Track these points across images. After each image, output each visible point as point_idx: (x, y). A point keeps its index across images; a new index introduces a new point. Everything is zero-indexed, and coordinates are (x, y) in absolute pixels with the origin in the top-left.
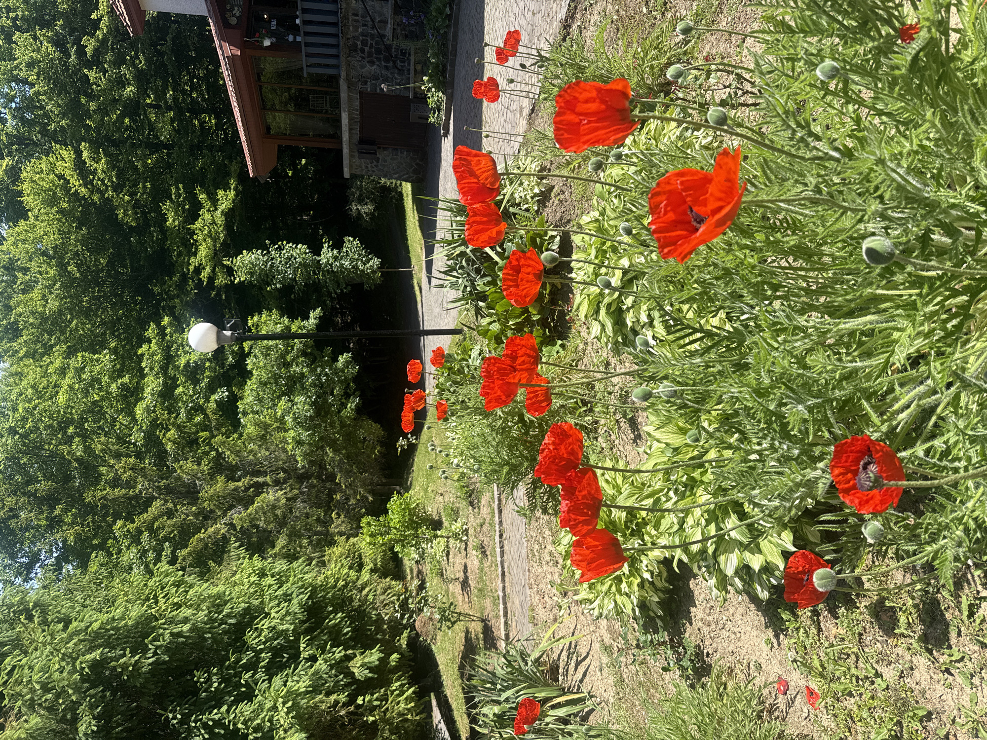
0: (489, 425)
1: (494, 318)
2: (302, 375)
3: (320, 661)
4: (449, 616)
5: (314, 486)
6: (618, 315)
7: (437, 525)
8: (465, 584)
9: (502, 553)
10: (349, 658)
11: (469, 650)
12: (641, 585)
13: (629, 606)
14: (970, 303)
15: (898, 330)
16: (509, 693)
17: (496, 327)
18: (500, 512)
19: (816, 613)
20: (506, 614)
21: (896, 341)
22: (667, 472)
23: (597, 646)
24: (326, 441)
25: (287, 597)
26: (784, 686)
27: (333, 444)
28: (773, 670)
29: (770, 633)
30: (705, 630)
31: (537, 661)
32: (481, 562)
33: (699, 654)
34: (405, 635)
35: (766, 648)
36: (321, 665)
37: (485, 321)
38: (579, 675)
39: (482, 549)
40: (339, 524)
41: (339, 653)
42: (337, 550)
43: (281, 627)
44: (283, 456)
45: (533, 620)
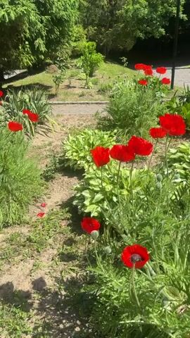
0: (134, 103)
1: (179, 105)
2: (157, 11)
3: (41, 25)
4: (58, 80)
5: (108, 18)
6: (179, 160)
7: (91, 75)
8: (68, 87)
9: (81, 104)
10: (42, 38)
11: (45, 88)
12: (75, 160)
13: (68, 155)
14: (184, 291)
15: (176, 267)
16: (33, 105)
17: (175, 106)
18: (97, 103)
19: (68, 219)
20: (59, 104)
21: (172, 265)
22: (117, 175)
23: (51, 140)
24: (127, 23)
25: (65, 10)
26: (44, 206)
27: (125, 27)
28: (49, 203)
29: (60, 203)
30: (60, 181)
31: (45, 117)
32: (77, 94)
33: (52, 178)
34: (51, 62)
35: (56, 201)
36: (40, 25)
37: (178, 101)
38: (40, 132)
39: (82, 95)
40: (92, 30)
41: (44, 33)
42: (81, 30)
43: (54, 7)
44: (122, 3)
45: (58, 116)
